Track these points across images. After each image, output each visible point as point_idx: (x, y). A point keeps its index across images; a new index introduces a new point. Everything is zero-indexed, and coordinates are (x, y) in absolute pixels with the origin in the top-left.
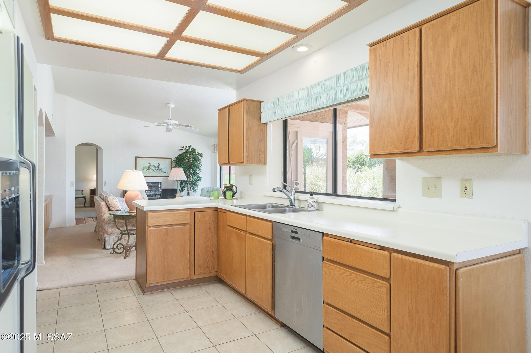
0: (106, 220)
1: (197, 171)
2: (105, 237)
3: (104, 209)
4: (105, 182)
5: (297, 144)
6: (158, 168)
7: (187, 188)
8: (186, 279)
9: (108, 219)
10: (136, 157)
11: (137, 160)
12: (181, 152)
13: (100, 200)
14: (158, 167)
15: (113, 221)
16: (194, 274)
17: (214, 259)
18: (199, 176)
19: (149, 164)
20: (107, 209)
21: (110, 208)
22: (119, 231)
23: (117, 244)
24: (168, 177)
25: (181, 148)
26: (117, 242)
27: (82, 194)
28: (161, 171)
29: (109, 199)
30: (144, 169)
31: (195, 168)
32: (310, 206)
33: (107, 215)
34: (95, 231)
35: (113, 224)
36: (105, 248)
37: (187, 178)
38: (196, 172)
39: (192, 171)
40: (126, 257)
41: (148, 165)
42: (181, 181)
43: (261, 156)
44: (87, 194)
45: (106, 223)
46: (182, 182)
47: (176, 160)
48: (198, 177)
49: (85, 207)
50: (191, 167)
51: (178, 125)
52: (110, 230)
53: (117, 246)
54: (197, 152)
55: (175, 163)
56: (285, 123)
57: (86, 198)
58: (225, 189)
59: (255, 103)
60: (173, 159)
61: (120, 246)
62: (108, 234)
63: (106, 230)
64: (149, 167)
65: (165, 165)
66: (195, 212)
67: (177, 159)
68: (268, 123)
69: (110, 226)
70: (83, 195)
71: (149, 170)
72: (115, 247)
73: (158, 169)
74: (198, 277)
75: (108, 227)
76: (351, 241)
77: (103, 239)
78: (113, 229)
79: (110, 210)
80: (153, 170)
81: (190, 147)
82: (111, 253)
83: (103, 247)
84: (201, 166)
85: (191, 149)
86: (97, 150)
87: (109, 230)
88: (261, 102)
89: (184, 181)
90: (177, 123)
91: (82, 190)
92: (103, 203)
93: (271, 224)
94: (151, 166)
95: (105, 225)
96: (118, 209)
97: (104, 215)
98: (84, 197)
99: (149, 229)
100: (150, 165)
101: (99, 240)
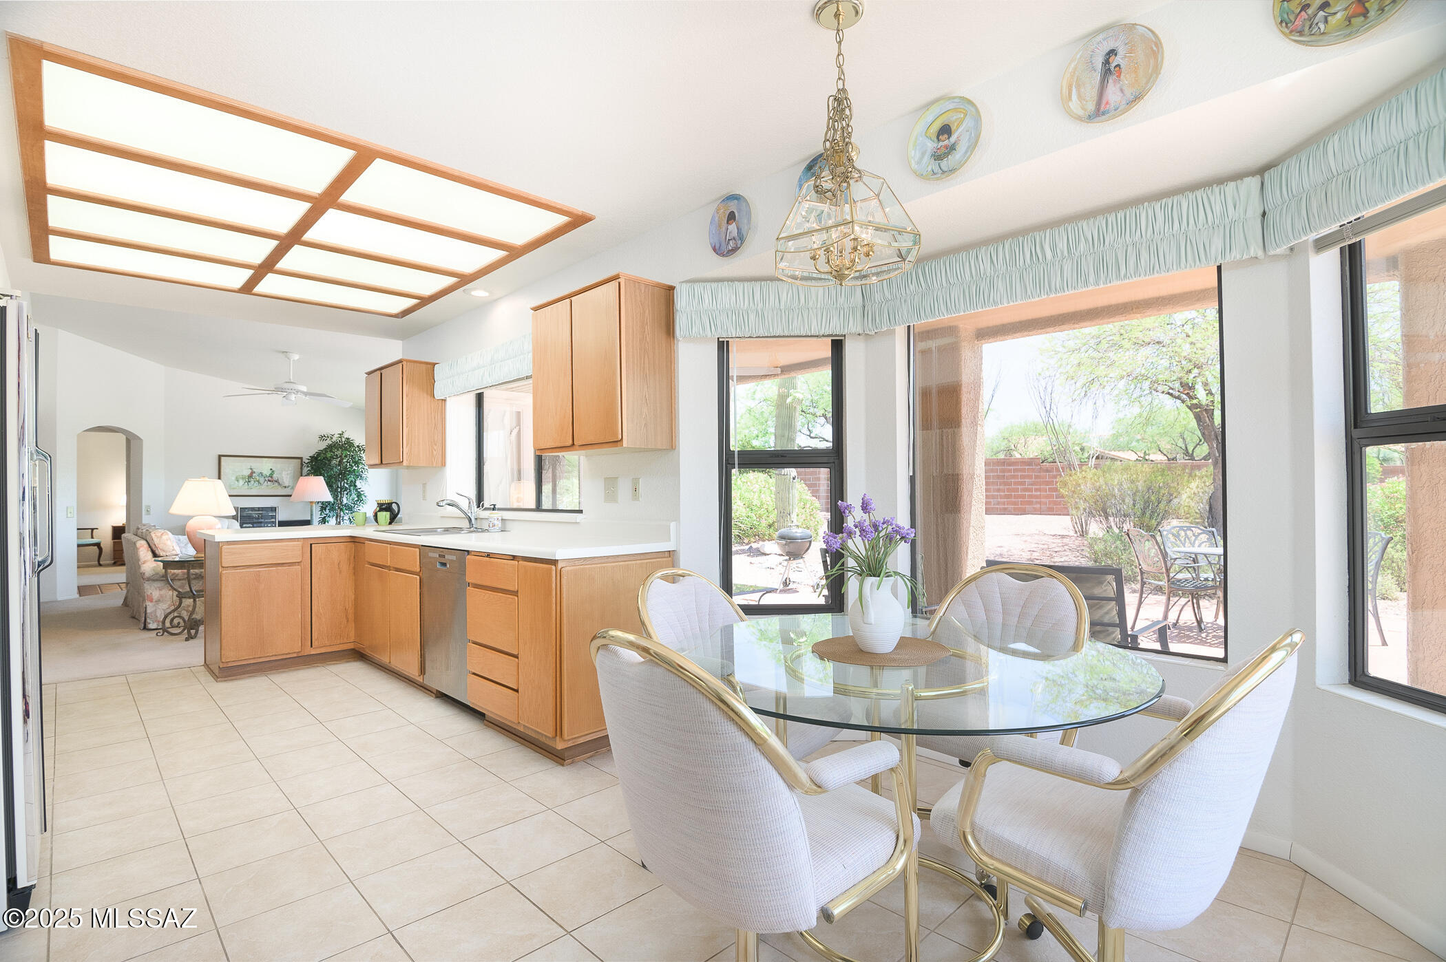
0: (147, 575)
1: (358, 483)
2: (146, 608)
3: (144, 553)
4: (148, 507)
5: (519, 430)
6: (271, 479)
7: (334, 518)
8: (295, 655)
9: (152, 573)
10: (220, 457)
11: (222, 463)
12: (323, 445)
13: (134, 538)
14: (271, 476)
15: (163, 577)
16: (311, 646)
17: (348, 621)
18: (362, 493)
19: (250, 471)
20: (150, 554)
21: (157, 552)
22: (175, 593)
23: (171, 616)
24: (291, 496)
25: (322, 438)
26: (170, 613)
27: (92, 538)
28: (277, 484)
29: (153, 535)
30: (238, 481)
31: (352, 478)
32: (491, 526)
33: (149, 565)
34: (126, 603)
35: (162, 582)
36: (145, 628)
37: (335, 497)
38: (356, 486)
39: (347, 484)
40: (190, 638)
41: (248, 472)
42: (322, 503)
43: (435, 453)
44: (105, 537)
45: (149, 579)
46: (324, 506)
47: (312, 462)
48: (359, 495)
49: (100, 565)
50: (344, 474)
51: (306, 394)
52: (156, 594)
53: (172, 620)
54: (358, 446)
55: (309, 468)
56: (480, 398)
57: (102, 545)
58: (378, 509)
59: (424, 367)
60: (305, 460)
61: (176, 621)
62: (151, 601)
63: (149, 594)
64: (250, 476)
65: (286, 473)
66: (311, 545)
67: (314, 459)
68: (448, 399)
69: (156, 586)
70: (95, 541)
71: (249, 482)
72: (168, 624)
73: (269, 481)
74: (318, 651)
75: (153, 588)
76: (489, 555)
77: (142, 611)
78: (163, 592)
79: (155, 555)
80: (258, 481)
81: (341, 435)
82: (159, 634)
83: (143, 625)
84: (366, 473)
85: (343, 440)
86: (128, 441)
87: (153, 593)
88: (434, 364)
89: (329, 503)
90: (305, 390)
91: (92, 529)
92: (141, 545)
93: (417, 550)
94: (254, 475)
95: (145, 585)
96: (174, 552)
97: (144, 565)
98: (98, 545)
99: (224, 572)
100: (253, 473)
101: (134, 617)
